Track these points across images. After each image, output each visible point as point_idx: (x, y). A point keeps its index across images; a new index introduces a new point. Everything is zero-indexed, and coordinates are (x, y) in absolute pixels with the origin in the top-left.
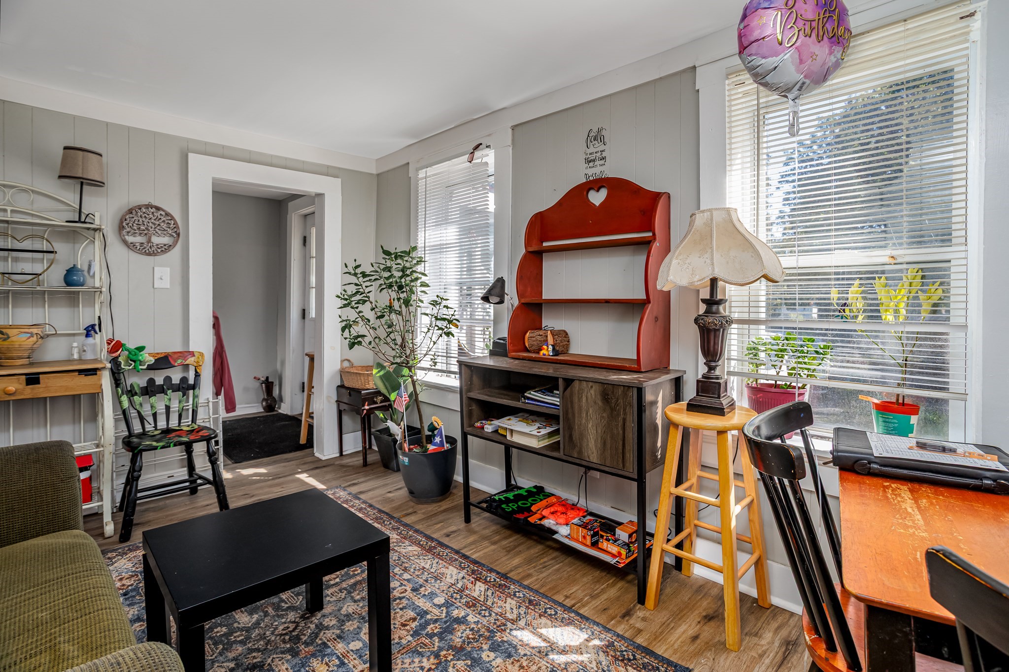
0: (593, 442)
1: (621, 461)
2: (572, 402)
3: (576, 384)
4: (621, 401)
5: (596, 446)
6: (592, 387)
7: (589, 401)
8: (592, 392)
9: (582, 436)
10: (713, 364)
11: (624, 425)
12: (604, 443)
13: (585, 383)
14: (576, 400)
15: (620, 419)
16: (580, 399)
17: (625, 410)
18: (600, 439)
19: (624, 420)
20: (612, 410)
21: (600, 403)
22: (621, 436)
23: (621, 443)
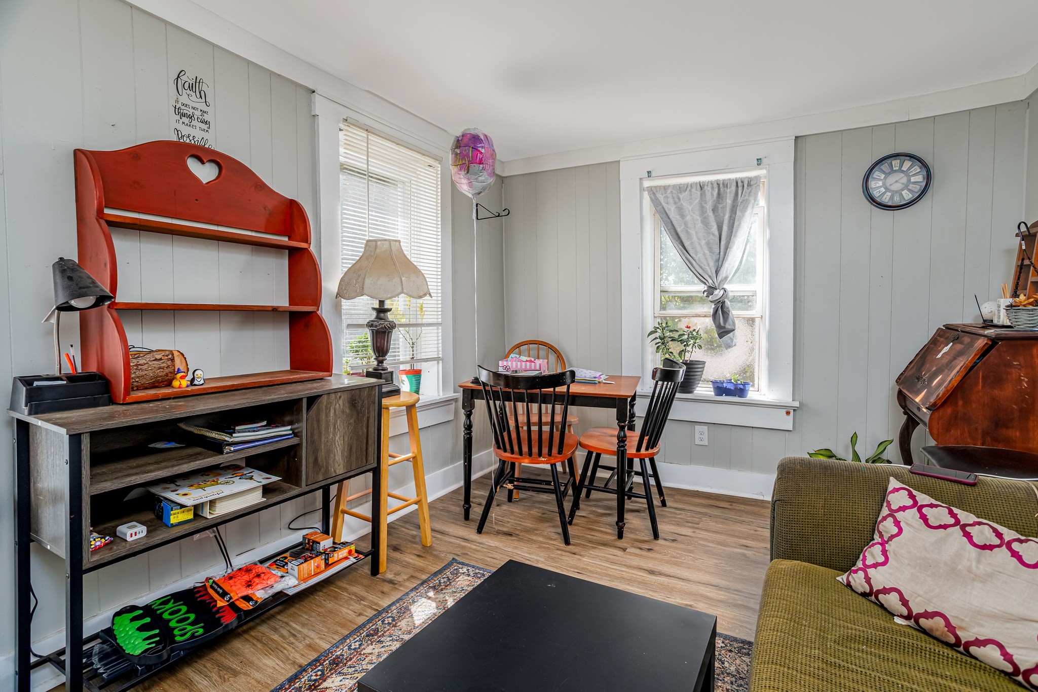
0: (340, 453)
1: (364, 458)
2: (318, 421)
3: (324, 399)
4: (366, 402)
5: (342, 456)
6: (340, 397)
7: (337, 413)
8: (341, 402)
9: (329, 452)
10: (381, 358)
11: (368, 422)
12: (351, 449)
13: (333, 395)
14: (323, 416)
15: (365, 419)
16: (327, 415)
17: (369, 409)
18: (346, 447)
19: (368, 418)
20: (358, 413)
21: (347, 411)
22: (365, 436)
23: (365, 441)
